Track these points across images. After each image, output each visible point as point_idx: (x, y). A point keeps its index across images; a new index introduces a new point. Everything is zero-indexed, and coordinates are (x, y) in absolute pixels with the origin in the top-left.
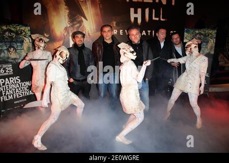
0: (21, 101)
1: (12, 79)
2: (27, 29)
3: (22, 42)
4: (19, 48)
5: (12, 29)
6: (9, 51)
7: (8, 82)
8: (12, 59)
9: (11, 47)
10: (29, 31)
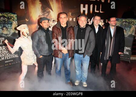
0: (9, 61)
1: (4, 47)
2: (15, 16)
3: (11, 24)
4: (9, 28)
5: (6, 16)
6: (3, 30)
7: (2, 49)
8: (5, 35)
9: (4, 27)
10: (16, 17)
